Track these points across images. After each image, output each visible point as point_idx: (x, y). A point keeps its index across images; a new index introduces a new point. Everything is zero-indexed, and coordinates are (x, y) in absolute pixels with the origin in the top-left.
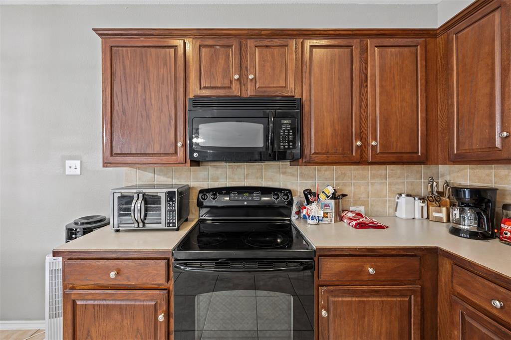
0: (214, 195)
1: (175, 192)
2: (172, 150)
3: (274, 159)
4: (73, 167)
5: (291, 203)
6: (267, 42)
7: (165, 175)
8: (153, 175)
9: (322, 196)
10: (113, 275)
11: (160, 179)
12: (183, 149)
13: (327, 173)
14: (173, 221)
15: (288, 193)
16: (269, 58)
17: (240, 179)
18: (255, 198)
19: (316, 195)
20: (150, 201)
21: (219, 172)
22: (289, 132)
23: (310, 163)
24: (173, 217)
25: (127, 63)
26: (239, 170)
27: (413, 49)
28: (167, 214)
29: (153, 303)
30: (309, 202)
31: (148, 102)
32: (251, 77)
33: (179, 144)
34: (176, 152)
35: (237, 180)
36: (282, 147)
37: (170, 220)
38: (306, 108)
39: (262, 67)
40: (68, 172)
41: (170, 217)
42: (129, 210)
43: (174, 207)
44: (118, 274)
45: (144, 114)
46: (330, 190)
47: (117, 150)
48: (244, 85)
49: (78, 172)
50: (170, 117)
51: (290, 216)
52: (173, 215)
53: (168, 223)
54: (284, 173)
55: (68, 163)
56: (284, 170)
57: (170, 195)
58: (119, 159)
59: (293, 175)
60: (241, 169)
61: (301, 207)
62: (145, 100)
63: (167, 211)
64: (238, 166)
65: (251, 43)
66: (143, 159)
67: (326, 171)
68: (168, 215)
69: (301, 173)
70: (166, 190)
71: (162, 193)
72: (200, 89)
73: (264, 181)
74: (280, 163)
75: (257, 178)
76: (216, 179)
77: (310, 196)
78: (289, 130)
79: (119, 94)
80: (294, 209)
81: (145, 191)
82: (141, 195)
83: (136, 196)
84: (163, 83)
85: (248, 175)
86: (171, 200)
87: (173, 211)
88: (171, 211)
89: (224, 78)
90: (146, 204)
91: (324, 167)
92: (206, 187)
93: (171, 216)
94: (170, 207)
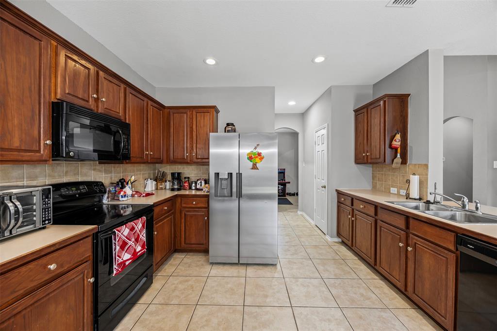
1: (50, 188)
13: (118, 169)
14: (48, 217)
15: (102, 184)
17: (60, 176)
18: (82, 190)
24: (48, 214)
26: (59, 168)
28: (42, 212)
35: (57, 177)
37: (45, 217)
41: (45, 214)
43: (50, 203)
52: (48, 212)
53: (43, 221)
54: (94, 170)
56: (94, 167)
57: (45, 193)
59: (100, 171)
60: (61, 166)
63: (42, 209)
64: (58, 164)
67: (118, 167)
68: (44, 213)
69: (104, 169)
70: (41, 188)
71: (37, 192)
73: (81, 176)
75: (75, 174)
82: (14, 197)
83: (7, 199)
85: (67, 172)
86: (47, 197)
87: (48, 208)
88: (46, 209)
93: (47, 213)
94: (45, 205)
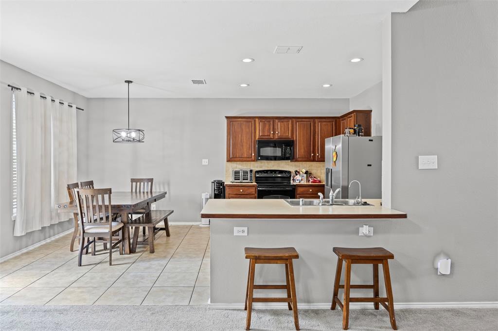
0: (261, 173)
3: (284, 160)
4: (205, 162)
5: (290, 176)
6: (282, 120)
9: (301, 173)
10: (241, 191)
12: (255, 156)
15: (289, 172)
16: (283, 125)
19: (299, 172)
22: (289, 151)
23: (297, 161)
25: (236, 127)
27: (331, 123)
30: (296, 175)
32: (277, 132)
33: (253, 155)
36: (287, 156)
38: (295, 142)
39: (281, 129)
40: (203, 164)
42: (238, 176)
43: (252, 175)
44: (243, 190)
46: (304, 171)
47: (232, 157)
48: (275, 135)
49: (207, 164)
50: (250, 145)
51: (290, 181)
52: (252, 178)
53: (250, 180)
54: (288, 165)
55: (203, 160)
57: (251, 171)
59: (291, 165)
61: (294, 177)
63: (250, 176)
65: (277, 121)
66: (241, 159)
71: (248, 170)
72: (260, 136)
74: (287, 161)
76: (261, 167)
77: (297, 173)
80: (292, 179)
81: (243, 169)
82: (242, 171)
83: (240, 171)
84: (247, 134)
89: (268, 132)
90: (243, 174)
91: (304, 163)
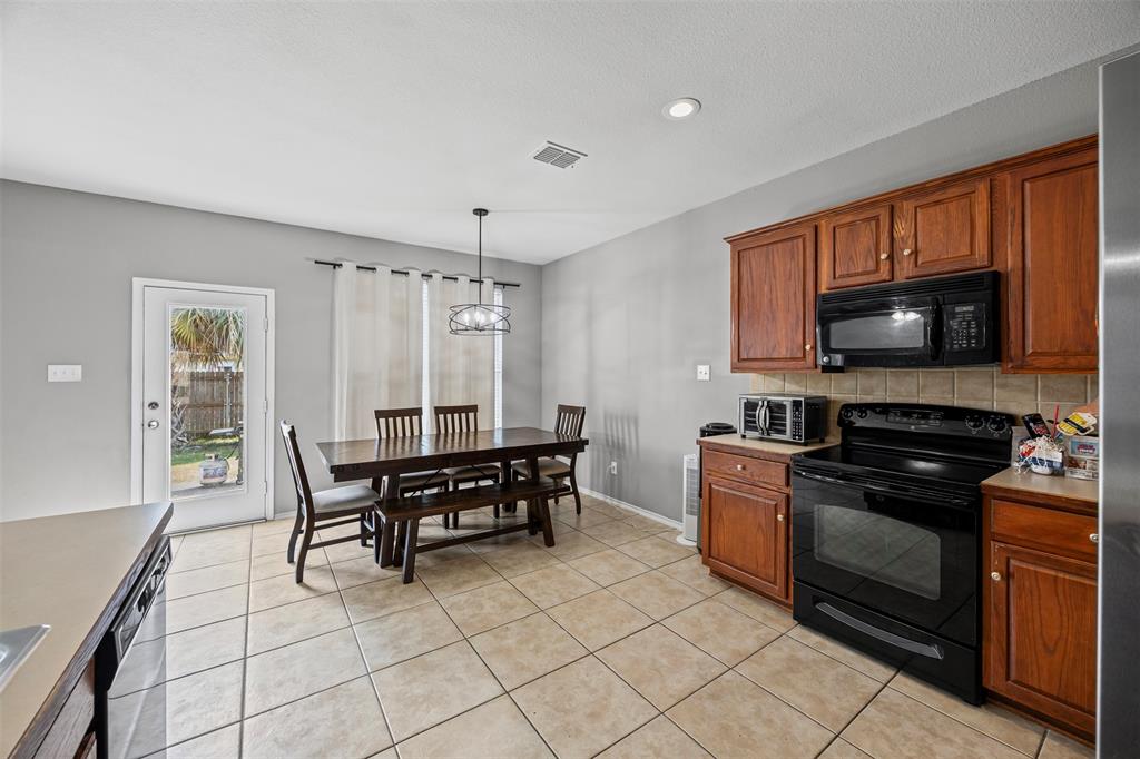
0: (861, 412)
1: (801, 401)
2: (800, 355)
4: (703, 372)
7: (797, 383)
8: (781, 383)
9: (1065, 428)
10: (739, 467)
11: (791, 387)
12: (812, 352)
14: (799, 434)
16: (941, 218)
18: (932, 422)
19: (1044, 425)
20: (776, 410)
21: (874, 381)
22: (969, 324)
23: (1023, 368)
25: (753, 263)
28: (793, 425)
29: (774, 503)
30: (1034, 436)
31: (774, 302)
32: (906, 252)
33: (808, 347)
34: (804, 356)
36: (956, 346)
37: (796, 433)
39: (927, 234)
40: (699, 377)
41: (796, 429)
42: (754, 416)
43: (801, 418)
44: (744, 468)
45: (770, 316)
47: (744, 356)
48: (899, 262)
49: (707, 378)
50: (798, 316)
52: (799, 428)
53: (794, 436)
54: (1002, 386)
55: (699, 368)
57: (796, 404)
58: (746, 364)
60: (912, 377)
62: (771, 300)
63: (793, 422)
64: (907, 374)
65: (909, 204)
66: (769, 364)
68: (794, 427)
69: (1045, 387)
70: (791, 399)
71: (787, 402)
72: (834, 278)
75: (943, 392)
76: (870, 391)
77: (1033, 424)
78: (969, 321)
79: (746, 298)
81: (769, 398)
82: (766, 403)
83: (761, 403)
84: (790, 279)
85: (925, 386)
86: (797, 409)
87: (799, 423)
88: (797, 422)
89: (866, 260)
90: (771, 412)
92: (853, 401)
94: (796, 417)
